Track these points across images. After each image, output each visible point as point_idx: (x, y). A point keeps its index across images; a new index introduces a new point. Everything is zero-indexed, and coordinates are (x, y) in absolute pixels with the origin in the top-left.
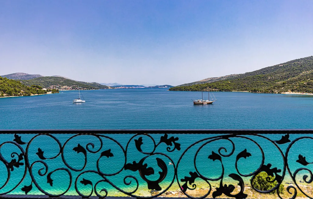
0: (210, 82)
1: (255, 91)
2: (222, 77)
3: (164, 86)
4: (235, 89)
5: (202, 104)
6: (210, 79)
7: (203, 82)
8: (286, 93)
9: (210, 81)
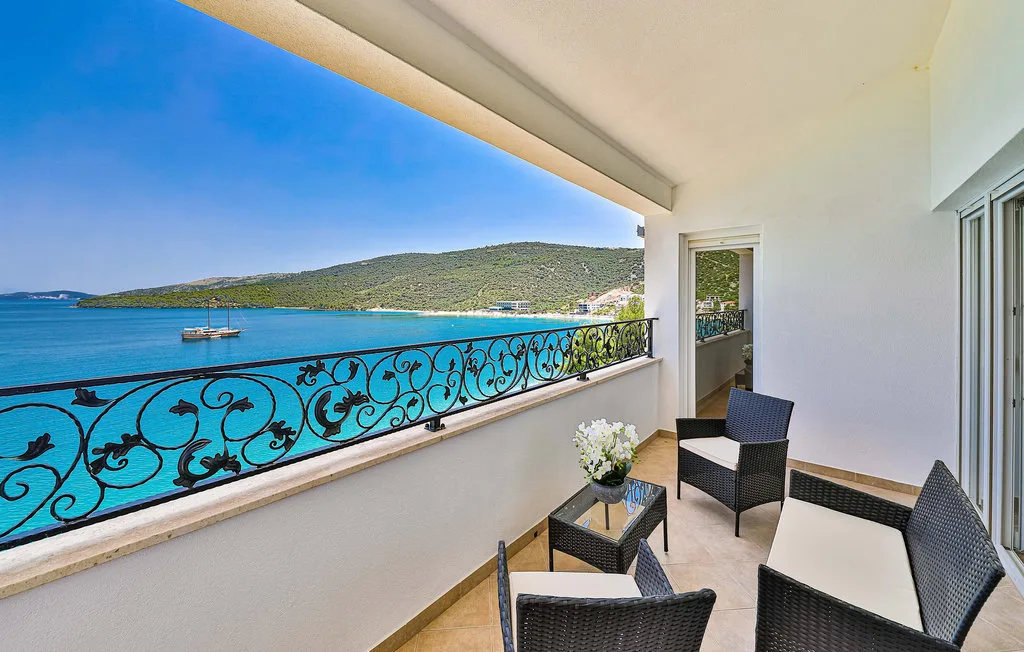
0: (216, 287)
1: (321, 308)
2: (249, 278)
3: (56, 294)
4: (280, 304)
5: (207, 338)
6: (216, 281)
7: (198, 286)
8: (373, 310)
9: (217, 284)
